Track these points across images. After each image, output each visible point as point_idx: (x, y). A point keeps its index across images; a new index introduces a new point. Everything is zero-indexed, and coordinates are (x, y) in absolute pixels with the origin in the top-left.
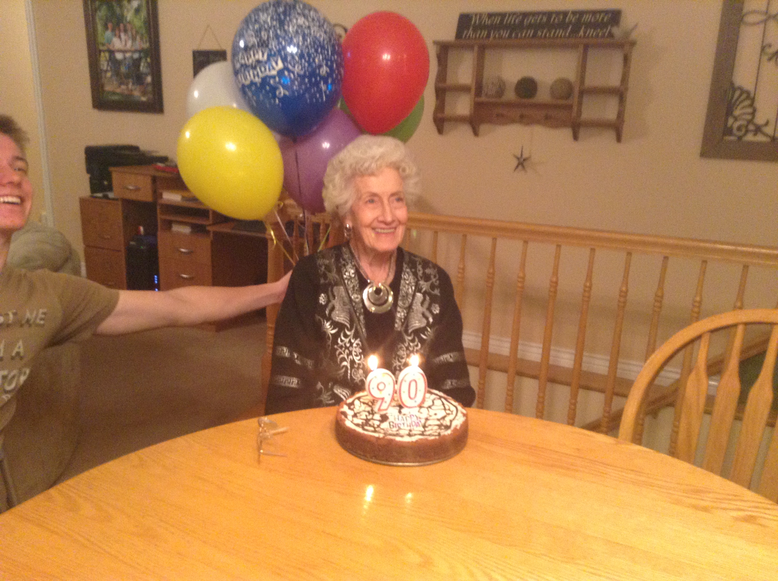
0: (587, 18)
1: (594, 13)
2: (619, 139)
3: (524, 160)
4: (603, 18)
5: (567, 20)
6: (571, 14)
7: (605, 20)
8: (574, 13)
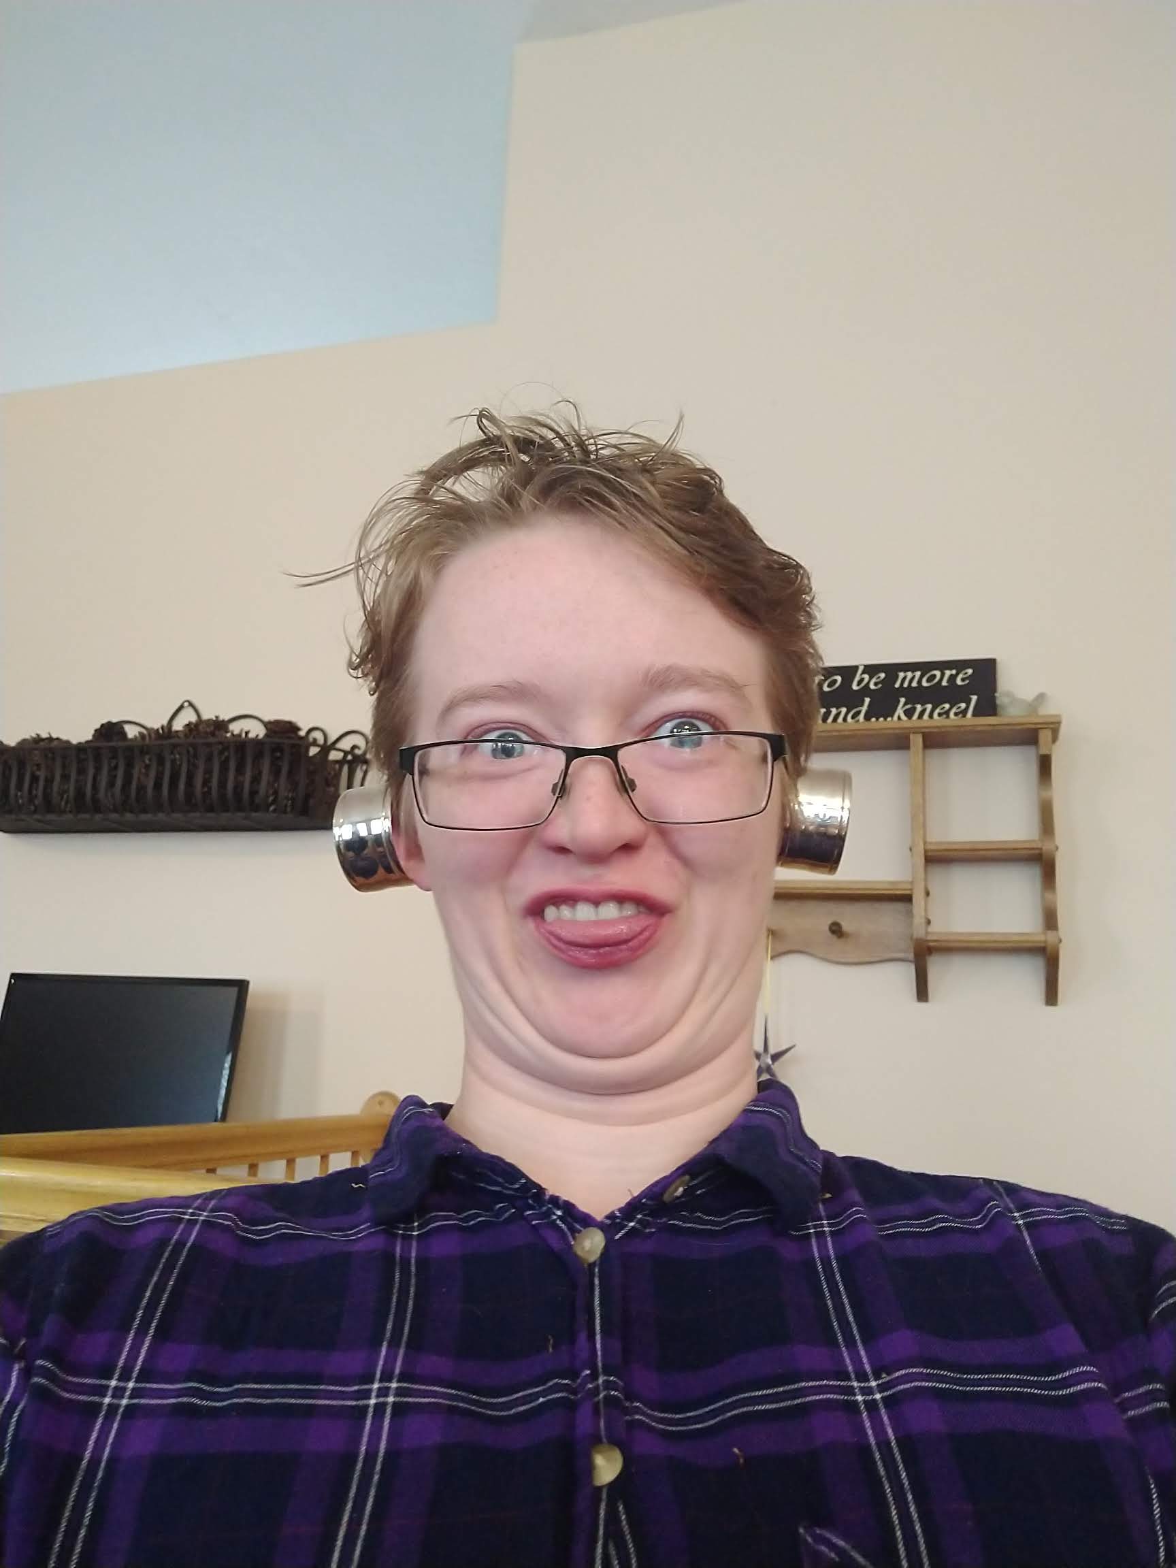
0: (905, 679)
1: (925, 667)
2: (1051, 996)
3: (775, 1057)
4: (952, 678)
5: (855, 687)
6: (863, 672)
7: (959, 682)
8: (871, 670)
